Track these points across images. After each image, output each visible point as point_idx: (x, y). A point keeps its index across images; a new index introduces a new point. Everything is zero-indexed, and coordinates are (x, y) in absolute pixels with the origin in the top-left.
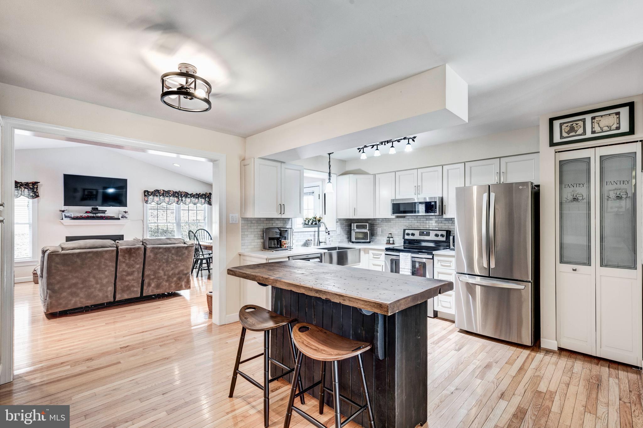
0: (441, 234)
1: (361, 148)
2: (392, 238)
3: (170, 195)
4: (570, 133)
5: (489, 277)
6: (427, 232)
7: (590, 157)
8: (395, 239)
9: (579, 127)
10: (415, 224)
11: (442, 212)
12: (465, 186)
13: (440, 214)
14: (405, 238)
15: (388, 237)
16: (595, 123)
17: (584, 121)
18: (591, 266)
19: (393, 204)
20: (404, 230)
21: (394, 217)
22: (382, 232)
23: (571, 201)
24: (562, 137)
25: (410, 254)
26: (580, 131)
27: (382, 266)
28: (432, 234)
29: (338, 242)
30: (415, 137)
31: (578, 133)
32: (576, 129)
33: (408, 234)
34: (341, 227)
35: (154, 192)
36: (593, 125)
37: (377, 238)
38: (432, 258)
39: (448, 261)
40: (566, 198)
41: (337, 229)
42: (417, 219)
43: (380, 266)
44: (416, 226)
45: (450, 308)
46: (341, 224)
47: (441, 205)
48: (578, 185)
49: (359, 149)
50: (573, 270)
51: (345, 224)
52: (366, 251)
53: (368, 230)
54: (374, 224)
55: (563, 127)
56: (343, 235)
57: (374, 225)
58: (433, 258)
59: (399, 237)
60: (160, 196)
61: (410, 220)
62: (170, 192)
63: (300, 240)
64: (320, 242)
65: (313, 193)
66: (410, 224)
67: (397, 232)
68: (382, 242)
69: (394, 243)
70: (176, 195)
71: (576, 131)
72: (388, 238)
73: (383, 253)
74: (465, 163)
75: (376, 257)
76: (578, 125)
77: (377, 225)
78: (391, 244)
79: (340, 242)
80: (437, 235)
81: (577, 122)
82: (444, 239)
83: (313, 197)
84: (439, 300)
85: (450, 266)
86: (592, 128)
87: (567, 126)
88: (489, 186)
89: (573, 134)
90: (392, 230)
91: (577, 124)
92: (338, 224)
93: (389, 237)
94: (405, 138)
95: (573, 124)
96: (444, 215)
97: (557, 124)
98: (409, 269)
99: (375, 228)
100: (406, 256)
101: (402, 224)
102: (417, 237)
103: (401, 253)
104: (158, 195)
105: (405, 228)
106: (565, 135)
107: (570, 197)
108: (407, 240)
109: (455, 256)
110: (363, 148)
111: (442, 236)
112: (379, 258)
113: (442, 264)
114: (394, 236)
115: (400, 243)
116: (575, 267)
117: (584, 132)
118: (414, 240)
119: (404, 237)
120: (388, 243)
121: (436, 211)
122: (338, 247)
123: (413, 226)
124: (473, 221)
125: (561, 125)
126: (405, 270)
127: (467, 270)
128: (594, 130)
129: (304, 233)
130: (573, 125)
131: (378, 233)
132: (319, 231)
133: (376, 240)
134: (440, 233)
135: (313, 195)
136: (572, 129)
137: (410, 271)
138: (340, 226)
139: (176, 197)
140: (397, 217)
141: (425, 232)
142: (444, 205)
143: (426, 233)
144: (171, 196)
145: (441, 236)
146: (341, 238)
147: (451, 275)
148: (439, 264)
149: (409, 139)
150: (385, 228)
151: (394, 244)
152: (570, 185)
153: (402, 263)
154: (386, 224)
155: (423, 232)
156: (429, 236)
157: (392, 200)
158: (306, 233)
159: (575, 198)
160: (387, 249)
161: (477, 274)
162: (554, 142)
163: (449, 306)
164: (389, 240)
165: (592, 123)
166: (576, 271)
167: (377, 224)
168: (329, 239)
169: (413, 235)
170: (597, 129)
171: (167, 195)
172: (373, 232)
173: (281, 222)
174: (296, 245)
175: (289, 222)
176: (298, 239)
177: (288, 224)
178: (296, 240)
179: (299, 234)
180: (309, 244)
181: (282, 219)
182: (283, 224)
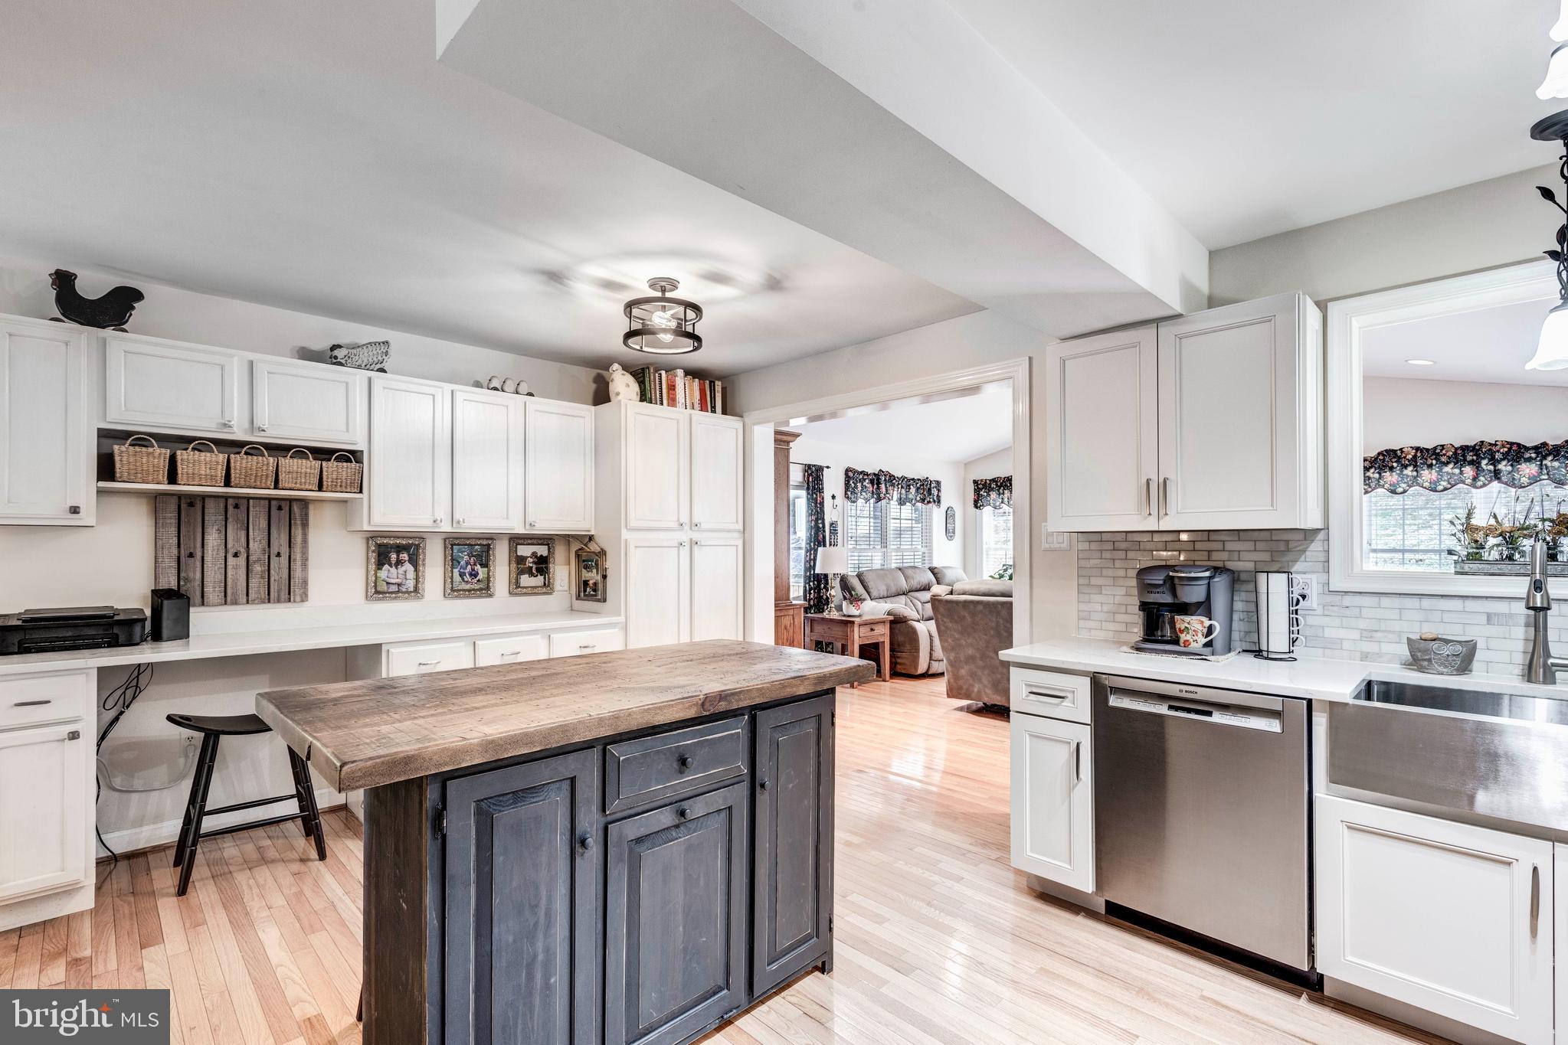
3: (1444, 459)
35: (1381, 457)
60: (1405, 467)
62: (1444, 452)
70: (1469, 458)
104: (1395, 465)
139: (1471, 463)
144: (1448, 463)
171: (1429, 462)
173: (1260, 546)
174: (1362, 652)
175: (1307, 548)
176: (1378, 629)
177: (1303, 556)
178: (1365, 633)
179: (1386, 601)
180: (1425, 660)
181: (1267, 534)
182: (1269, 553)
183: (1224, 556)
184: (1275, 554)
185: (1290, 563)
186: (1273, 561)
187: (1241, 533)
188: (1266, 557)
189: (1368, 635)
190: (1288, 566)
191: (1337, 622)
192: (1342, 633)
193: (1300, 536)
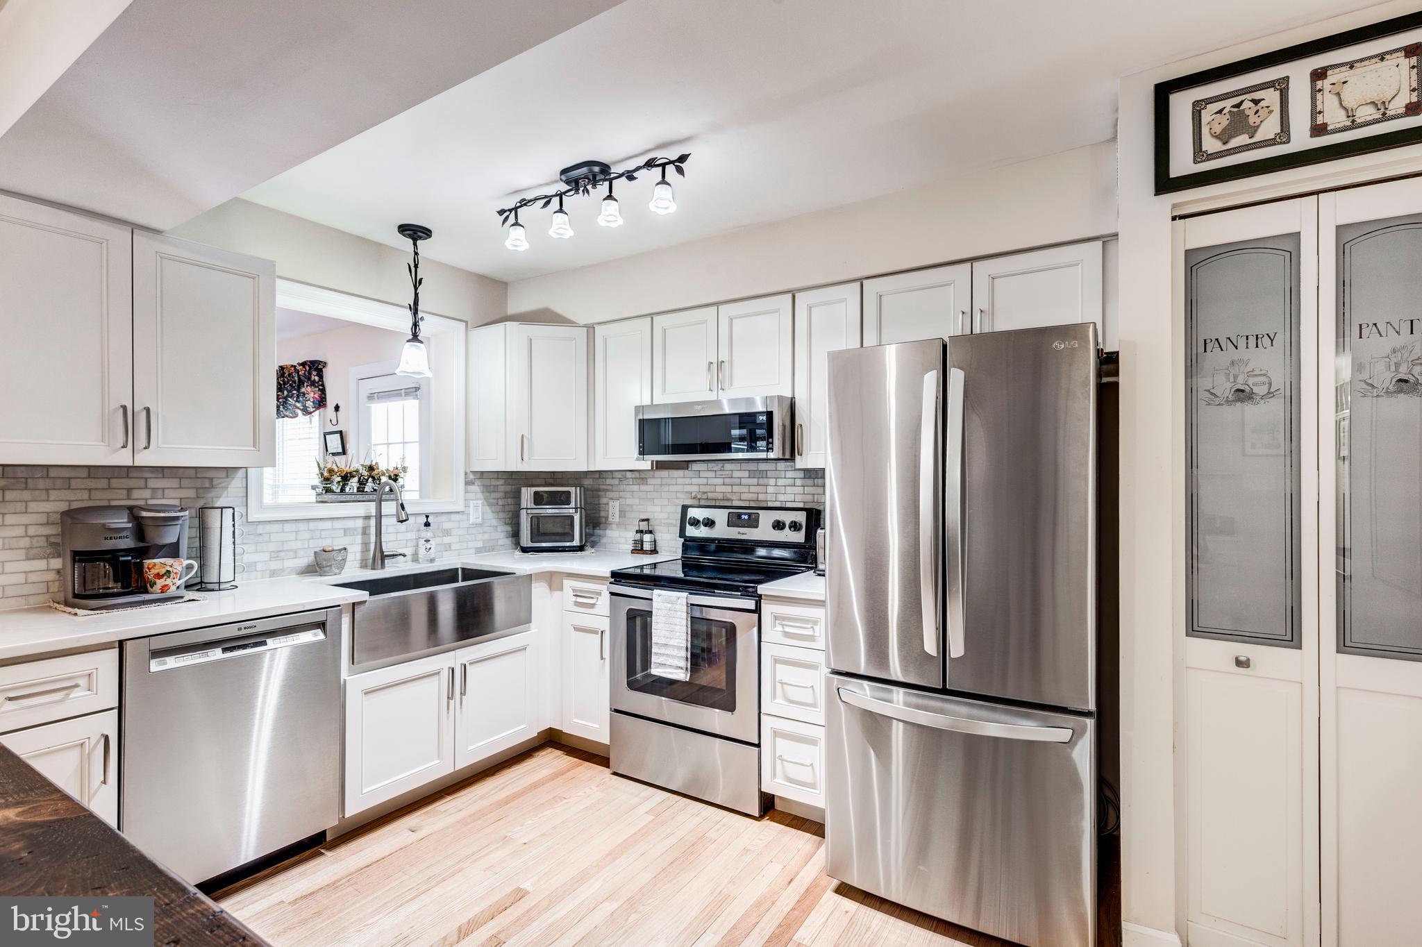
0: (792, 522)
1: (510, 210)
2: (651, 532)
4: (1231, 137)
5: (944, 691)
6: (750, 515)
7: (1299, 233)
8: (659, 536)
9: (1262, 113)
10: (719, 489)
11: (792, 449)
12: (862, 346)
13: (784, 453)
14: (687, 535)
15: (637, 532)
16: (1326, 92)
17: (1282, 86)
18: (1300, 648)
19: (640, 420)
20: (685, 509)
21: (645, 464)
22: (622, 513)
23: (1228, 402)
24: (1199, 153)
25: (685, 594)
26: (1270, 128)
27: (602, 632)
28: (766, 519)
29: (473, 551)
30: (683, 158)
31: (1258, 137)
32: (1253, 120)
33: (695, 523)
34: (486, 499)
36: (1319, 103)
37: (609, 532)
38: (753, 607)
39: (807, 621)
40: (1209, 391)
41: (467, 506)
42: (721, 473)
43: (595, 632)
44: (720, 496)
45: (812, 786)
46: (488, 490)
47: (788, 424)
48: (1252, 341)
49: (501, 212)
50: (1239, 663)
51: (502, 488)
52: (553, 580)
53: (576, 508)
54: (599, 490)
55: (1206, 116)
56: (496, 527)
57: (600, 493)
58: (757, 610)
59: (671, 528)
61: (702, 474)
63: (291, 550)
64: (384, 557)
65: (417, 389)
66: (703, 489)
67: (665, 515)
68: (621, 546)
69: (658, 549)
71: (1253, 131)
72: (639, 535)
73: (604, 589)
74: (861, 280)
75: (583, 601)
76: (1262, 104)
77: (608, 493)
78: (645, 552)
79: (479, 551)
80: (779, 525)
81: (1257, 95)
82: (799, 537)
83: (417, 402)
84: (777, 755)
85: (811, 638)
86: (1315, 112)
87: (1220, 112)
88: (945, 347)
89: (1243, 139)
90: (650, 508)
91: (1256, 102)
92: (476, 488)
93: (641, 532)
94: (650, 164)
95: (1242, 102)
96: (798, 458)
97: (1181, 104)
98: (679, 648)
99: (604, 501)
100: (672, 603)
101: (679, 488)
102: (722, 530)
103: (656, 592)
105: (688, 502)
106: (1211, 145)
107: (1224, 387)
108: (693, 539)
109: (824, 602)
110: (516, 209)
111: (795, 526)
112: (594, 604)
113: (788, 629)
114: (657, 529)
115: (674, 550)
116: (1244, 650)
117: (1285, 131)
118: (712, 540)
119: (682, 533)
120: (638, 549)
121: (772, 443)
122: (463, 569)
123: (710, 495)
124: (886, 478)
125: (1198, 109)
126: (668, 651)
127: (868, 661)
128: (1320, 120)
129: (312, 525)
130: (1242, 108)
131: (610, 519)
132: (379, 517)
133: (604, 540)
134: (787, 517)
135: (416, 397)
136: (1239, 123)
137: (683, 653)
138: (480, 496)
140: (660, 466)
141: (745, 514)
142: (798, 422)
143: (746, 517)
145: (790, 528)
146: (486, 537)
147: (817, 670)
148: (779, 628)
149: (663, 166)
150: (629, 502)
151: (657, 553)
152: (1223, 342)
153: (659, 627)
154: (635, 488)
155: (739, 516)
156: (756, 527)
157: (638, 409)
158: (328, 525)
159: (1243, 391)
160: (618, 577)
161: (894, 678)
162: (1173, 174)
163: (809, 780)
164: (642, 542)
165: (1315, 92)
166: (1248, 666)
167: (606, 490)
168: (427, 541)
169: (710, 523)
170: (1333, 116)
172: (597, 515)
173: (185, 483)
174: (271, 570)
175: (228, 485)
176: (281, 549)
177: (226, 492)
178: (273, 554)
179: (287, 527)
180: (328, 566)
181: (193, 471)
182: (195, 490)
183: (147, 493)
184: (201, 491)
185: (214, 499)
186: (198, 497)
187: (166, 470)
188: (191, 493)
189: (275, 555)
190: (212, 502)
191: (252, 548)
192: (256, 557)
193: (223, 474)
